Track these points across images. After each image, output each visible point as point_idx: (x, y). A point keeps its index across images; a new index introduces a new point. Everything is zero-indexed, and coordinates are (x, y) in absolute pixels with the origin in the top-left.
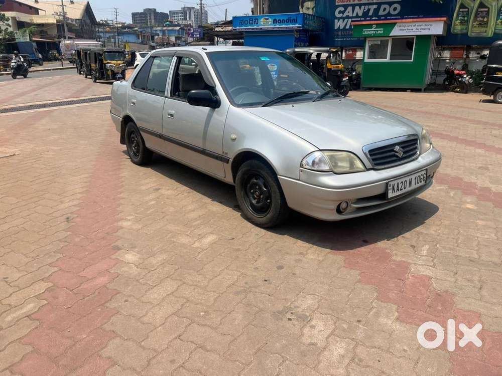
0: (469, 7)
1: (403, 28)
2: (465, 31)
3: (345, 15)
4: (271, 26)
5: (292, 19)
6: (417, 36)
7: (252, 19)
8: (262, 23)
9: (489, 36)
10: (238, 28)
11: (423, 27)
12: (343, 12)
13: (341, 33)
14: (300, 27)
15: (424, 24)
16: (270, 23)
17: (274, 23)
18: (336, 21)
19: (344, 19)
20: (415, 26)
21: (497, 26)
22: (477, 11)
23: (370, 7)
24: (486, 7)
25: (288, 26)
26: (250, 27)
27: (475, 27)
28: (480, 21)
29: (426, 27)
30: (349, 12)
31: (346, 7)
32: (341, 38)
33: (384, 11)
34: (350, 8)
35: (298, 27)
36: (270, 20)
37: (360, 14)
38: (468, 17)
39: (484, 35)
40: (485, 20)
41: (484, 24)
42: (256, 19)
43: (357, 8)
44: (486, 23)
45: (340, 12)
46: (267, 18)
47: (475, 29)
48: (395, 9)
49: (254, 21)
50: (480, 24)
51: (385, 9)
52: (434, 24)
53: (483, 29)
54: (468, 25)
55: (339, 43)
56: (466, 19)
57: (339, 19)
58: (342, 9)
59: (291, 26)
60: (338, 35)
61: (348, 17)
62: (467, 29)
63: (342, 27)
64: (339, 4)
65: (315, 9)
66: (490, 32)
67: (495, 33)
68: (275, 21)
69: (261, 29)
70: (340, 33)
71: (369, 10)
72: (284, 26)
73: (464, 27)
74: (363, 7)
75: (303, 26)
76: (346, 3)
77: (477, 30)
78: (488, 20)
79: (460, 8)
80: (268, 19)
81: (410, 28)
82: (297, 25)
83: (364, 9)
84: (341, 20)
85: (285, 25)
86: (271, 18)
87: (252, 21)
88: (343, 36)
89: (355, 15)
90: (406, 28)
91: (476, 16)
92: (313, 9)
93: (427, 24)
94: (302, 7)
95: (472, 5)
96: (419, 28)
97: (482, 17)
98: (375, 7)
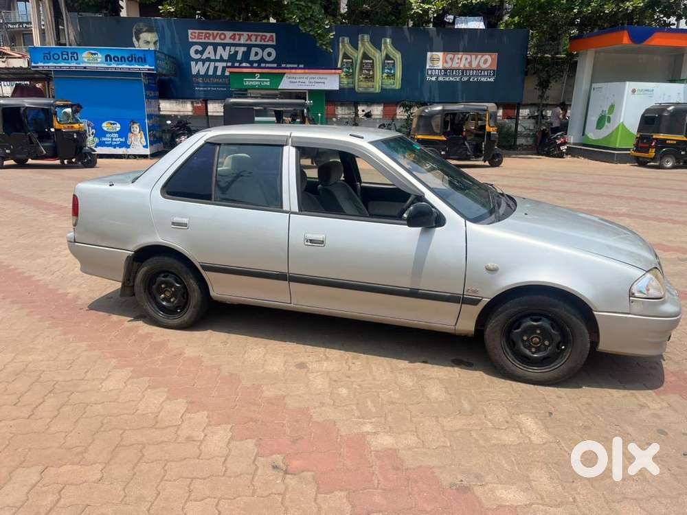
0: (353, 58)
1: (294, 80)
2: (351, 86)
3: (204, 57)
4: (103, 65)
5: (137, 57)
6: (310, 91)
7: (67, 52)
8: (86, 60)
9: (377, 91)
10: (40, 64)
11: (317, 80)
12: (202, 53)
13: (203, 80)
14: (153, 70)
15: (317, 76)
16: (99, 60)
17: (107, 60)
18: (193, 63)
19: (204, 61)
20: (307, 78)
21: (384, 81)
22: (362, 62)
23: (237, 49)
24: (370, 59)
25: (132, 67)
26: (63, 64)
27: (361, 81)
28: (367, 74)
29: (320, 81)
30: (209, 53)
31: (205, 45)
32: (204, 87)
33: (255, 56)
34: (210, 48)
35: (149, 70)
36: (100, 55)
37: (226, 57)
38: (353, 69)
39: (371, 90)
40: (371, 73)
41: (370, 78)
42: (74, 53)
43: (220, 49)
44: (373, 77)
45: (197, 52)
46: (93, 52)
47: (361, 83)
48: (269, 54)
49: (70, 55)
50: (366, 78)
51: (256, 54)
52: (329, 77)
53: (370, 84)
54: (354, 78)
55: (202, 93)
56: (351, 71)
57: (197, 61)
58: (200, 48)
59: (137, 66)
60: (198, 83)
61: (209, 59)
62: (353, 83)
63: (202, 73)
64: (194, 40)
65: (158, 44)
66: (378, 87)
67: (382, 89)
68: (108, 58)
69: (85, 68)
70: (200, 80)
71: (236, 53)
72: (124, 66)
73: (351, 80)
74: (228, 48)
75: (156, 69)
76: (203, 41)
77: (364, 84)
78: (373, 74)
79: (343, 58)
80: (95, 54)
81: (301, 80)
82: (147, 67)
83: (230, 51)
84: (200, 63)
85: (127, 65)
86: (100, 53)
87: (67, 55)
88: (206, 85)
89: (218, 57)
90: (297, 80)
91: (361, 69)
92: (155, 43)
93: (321, 76)
94: (138, 39)
95: (356, 56)
96: (313, 80)
97: (367, 70)
98: (244, 49)
